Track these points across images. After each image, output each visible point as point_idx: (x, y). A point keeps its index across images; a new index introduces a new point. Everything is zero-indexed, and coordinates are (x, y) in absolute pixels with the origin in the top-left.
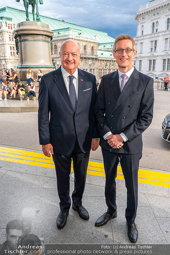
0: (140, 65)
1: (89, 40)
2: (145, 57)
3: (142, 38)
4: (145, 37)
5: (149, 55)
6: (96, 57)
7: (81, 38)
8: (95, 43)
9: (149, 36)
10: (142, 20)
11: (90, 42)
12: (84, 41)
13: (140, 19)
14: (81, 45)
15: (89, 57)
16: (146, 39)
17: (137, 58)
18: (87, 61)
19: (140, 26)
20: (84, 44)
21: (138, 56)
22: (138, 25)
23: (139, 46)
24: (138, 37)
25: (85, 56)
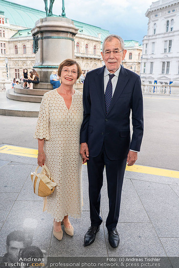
0: (152, 67)
1: (91, 38)
2: (157, 58)
3: (154, 37)
4: (158, 36)
5: (162, 56)
6: (99, 58)
7: (82, 36)
8: (98, 41)
9: (163, 36)
10: (154, 17)
11: (92, 40)
12: (86, 39)
14: (83, 43)
15: (91, 57)
16: (159, 38)
17: (147, 59)
18: (89, 61)
19: (152, 24)
20: (86, 42)
21: (149, 57)
22: (149, 23)
23: (150, 46)
24: (149, 36)
25: (86, 56)
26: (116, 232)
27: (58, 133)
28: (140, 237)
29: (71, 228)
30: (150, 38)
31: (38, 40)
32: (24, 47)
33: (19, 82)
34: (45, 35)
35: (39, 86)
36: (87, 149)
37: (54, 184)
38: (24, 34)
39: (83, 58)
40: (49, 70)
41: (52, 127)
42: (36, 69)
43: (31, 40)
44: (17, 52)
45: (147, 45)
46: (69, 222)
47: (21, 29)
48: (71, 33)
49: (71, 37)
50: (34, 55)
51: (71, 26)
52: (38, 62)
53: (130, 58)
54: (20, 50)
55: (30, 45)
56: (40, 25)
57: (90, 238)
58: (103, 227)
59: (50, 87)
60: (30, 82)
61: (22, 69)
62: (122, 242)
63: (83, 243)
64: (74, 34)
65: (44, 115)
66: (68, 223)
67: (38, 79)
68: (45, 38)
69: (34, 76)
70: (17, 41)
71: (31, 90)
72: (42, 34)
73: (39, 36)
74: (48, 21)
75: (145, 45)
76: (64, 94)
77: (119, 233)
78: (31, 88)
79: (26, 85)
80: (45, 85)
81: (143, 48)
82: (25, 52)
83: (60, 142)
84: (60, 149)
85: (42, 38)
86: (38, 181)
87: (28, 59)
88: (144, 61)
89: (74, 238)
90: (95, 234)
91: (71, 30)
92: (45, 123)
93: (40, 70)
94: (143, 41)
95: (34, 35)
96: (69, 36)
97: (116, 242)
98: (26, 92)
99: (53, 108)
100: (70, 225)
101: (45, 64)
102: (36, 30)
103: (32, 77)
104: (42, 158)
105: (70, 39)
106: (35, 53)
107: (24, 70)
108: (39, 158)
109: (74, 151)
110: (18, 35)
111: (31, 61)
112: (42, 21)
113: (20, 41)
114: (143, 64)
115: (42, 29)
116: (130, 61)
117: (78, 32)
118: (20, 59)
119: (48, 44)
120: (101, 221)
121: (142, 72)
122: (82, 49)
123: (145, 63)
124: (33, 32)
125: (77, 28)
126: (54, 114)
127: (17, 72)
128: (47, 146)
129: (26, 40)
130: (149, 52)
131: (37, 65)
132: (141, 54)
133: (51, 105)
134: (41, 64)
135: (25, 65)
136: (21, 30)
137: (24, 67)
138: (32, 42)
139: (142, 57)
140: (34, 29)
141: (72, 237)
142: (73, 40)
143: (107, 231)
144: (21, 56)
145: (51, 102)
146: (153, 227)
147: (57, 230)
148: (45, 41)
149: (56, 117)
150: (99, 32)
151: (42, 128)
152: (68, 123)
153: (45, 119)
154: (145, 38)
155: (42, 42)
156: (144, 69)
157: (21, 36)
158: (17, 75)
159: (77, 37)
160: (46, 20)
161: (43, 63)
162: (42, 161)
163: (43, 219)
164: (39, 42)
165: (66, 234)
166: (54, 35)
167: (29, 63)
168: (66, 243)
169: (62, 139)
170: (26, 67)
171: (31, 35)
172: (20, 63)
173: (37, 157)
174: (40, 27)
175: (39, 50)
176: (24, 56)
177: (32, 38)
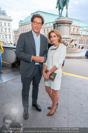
1: (76, 25)
6: (79, 34)
8: (79, 27)
11: (76, 26)
12: (74, 26)
14: (72, 28)
15: (75, 34)
18: (74, 36)
20: (74, 27)
25: (73, 33)
32: (48, 30)
47: (47, 22)
54: (46, 31)
55: (50, 29)
68: (58, 26)
70: (45, 28)
72: (57, 24)
82: (48, 32)
96: (68, 24)
102: (55, 23)
110: (45, 25)
112: (58, 19)
119: (59, 28)
122: (72, 30)
129: (48, 27)
142: (70, 26)
148: (58, 27)
155: (57, 28)
166: (62, 25)
177: (53, 26)
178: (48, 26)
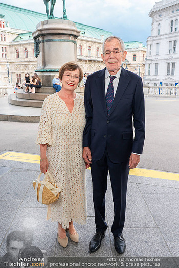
0: (157, 68)
1: (94, 40)
2: (162, 60)
4: (162, 37)
5: (167, 57)
7: (85, 38)
8: (100, 43)
9: (167, 36)
10: (158, 17)
11: (95, 42)
12: (89, 41)
13: (156, 17)
14: (85, 45)
15: (94, 59)
16: (163, 39)
17: (152, 60)
18: (92, 64)
19: (156, 24)
20: (89, 44)
21: (154, 58)
22: (153, 23)
23: (154, 47)
24: (154, 37)
25: (89, 59)
26: (123, 238)
27: (61, 138)
28: (146, 242)
29: (76, 235)
30: (155, 38)
31: (39, 43)
32: (26, 51)
33: (21, 86)
34: (46, 38)
35: (41, 90)
36: (89, 153)
37: (59, 190)
38: (26, 37)
39: (85, 61)
40: (52, 74)
41: (54, 132)
42: (38, 73)
43: (32, 43)
44: (18, 57)
45: (151, 46)
46: (74, 228)
47: (21, 32)
48: (73, 35)
49: (73, 40)
50: (36, 59)
51: (73, 28)
52: (40, 66)
53: (134, 59)
54: (22, 54)
55: (31, 49)
56: (41, 28)
57: (96, 245)
58: (109, 233)
59: (52, 91)
60: (32, 86)
61: (24, 74)
62: (128, 248)
63: (88, 250)
64: (76, 37)
65: (46, 120)
66: (73, 230)
67: (40, 83)
68: (47, 41)
69: (36, 80)
70: (18, 45)
71: (33, 95)
72: (43, 37)
73: (41, 39)
74: (50, 24)
75: (149, 46)
76: (65, 98)
77: (125, 238)
78: (34, 92)
79: (28, 90)
80: (47, 89)
81: (147, 49)
82: (26, 56)
83: (63, 147)
84: (63, 154)
85: (43, 42)
86: (42, 188)
87: (30, 63)
88: (148, 62)
89: (79, 244)
90: (101, 240)
91: (73, 33)
92: (47, 128)
93: (42, 74)
94: (147, 42)
95: (35, 38)
96: (71, 38)
97: (122, 248)
98: (28, 96)
99: (55, 112)
100: (75, 232)
101: (48, 68)
102: (37, 34)
103: (33, 81)
104: (45, 164)
105: (72, 41)
106: (37, 56)
107: (26, 74)
108: (41, 164)
109: (78, 156)
110: (19, 38)
111: (32, 65)
112: (43, 24)
113: (21, 45)
114: (148, 66)
115: (44, 32)
116: (134, 63)
117: (81, 34)
118: (21, 63)
119: (49, 48)
120: (106, 227)
121: (147, 74)
122: (85, 52)
123: (149, 65)
124: (34, 35)
125: (79, 30)
126: (56, 118)
127: (19, 77)
128: (50, 151)
129: (27, 44)
130: (154, 53)
131: (38, 69)
132: (145, 55)
133: (52, 109)
134: (42, 67)
135: (27, 69)
136: (22, 34)
137: (26, 72)
138: (33, 45)
139: (146, 59)
140: (35, 33)
141: (77, 243)
142: (75, 43)
143: (113, 237)
144: (23, 60)
145: (53, 106)
146: (160, 232)
147: (62, 237)
148: (46, 44)
149: (58, 121)
150: (101, 34)
151: (44, 133)
152: (70, 127)
153: (47, 124)
154: (149, 39)
155: (44, 46)
156: (149, 71)
157: (22, 40)
158: (19, 80)
159: (79, 40)
160: (47, 23)
161: (45, 67)
162: (45, 167)
163: (47, 226)
164: (41, 45)
165: (71, 241)
166: (56, 38)
167: (30, 67)
168: (71, 250)
169: (65, 144)
170: (28, 71)
171: (32, 38)
172: (22, 67)
173: (39, 162)
174: (41, 30)
175: (41, 53)
176: (26, 60)
177: (33, 41)
178: (27, 42)
